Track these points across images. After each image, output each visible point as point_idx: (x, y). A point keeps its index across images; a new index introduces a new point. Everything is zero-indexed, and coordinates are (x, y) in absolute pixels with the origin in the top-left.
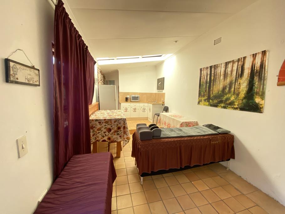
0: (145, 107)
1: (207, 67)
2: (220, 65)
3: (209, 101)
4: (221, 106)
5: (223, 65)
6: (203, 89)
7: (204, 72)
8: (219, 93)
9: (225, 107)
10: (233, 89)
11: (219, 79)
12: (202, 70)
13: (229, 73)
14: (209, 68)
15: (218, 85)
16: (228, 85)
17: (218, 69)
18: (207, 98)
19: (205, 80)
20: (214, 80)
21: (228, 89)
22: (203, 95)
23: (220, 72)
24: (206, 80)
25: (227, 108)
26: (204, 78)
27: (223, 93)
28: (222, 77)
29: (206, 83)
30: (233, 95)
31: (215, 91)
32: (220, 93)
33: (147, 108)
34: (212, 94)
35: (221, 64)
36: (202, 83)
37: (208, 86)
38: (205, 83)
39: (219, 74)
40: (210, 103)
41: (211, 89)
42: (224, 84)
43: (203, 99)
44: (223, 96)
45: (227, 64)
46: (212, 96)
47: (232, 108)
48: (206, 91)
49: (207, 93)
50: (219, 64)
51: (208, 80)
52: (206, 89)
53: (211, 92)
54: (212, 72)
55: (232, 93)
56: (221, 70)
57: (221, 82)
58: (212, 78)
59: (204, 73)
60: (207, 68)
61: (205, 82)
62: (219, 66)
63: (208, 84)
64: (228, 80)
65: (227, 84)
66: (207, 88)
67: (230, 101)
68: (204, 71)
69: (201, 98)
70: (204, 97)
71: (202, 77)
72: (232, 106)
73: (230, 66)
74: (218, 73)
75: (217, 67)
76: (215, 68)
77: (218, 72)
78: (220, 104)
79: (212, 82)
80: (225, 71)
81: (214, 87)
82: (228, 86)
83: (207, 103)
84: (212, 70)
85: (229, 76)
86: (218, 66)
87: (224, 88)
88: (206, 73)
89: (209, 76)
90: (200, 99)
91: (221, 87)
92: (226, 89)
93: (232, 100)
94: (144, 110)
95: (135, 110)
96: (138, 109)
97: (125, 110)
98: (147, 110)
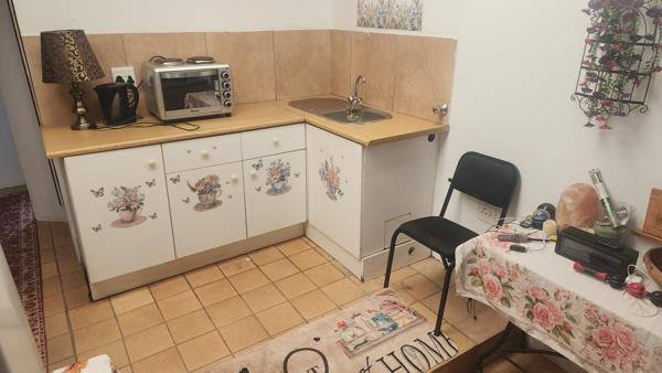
33: (296, 164)
94: (280, 179)
95: (207, 193)
96: (235, 181)
97: (116, 216)
98: (303, 175)
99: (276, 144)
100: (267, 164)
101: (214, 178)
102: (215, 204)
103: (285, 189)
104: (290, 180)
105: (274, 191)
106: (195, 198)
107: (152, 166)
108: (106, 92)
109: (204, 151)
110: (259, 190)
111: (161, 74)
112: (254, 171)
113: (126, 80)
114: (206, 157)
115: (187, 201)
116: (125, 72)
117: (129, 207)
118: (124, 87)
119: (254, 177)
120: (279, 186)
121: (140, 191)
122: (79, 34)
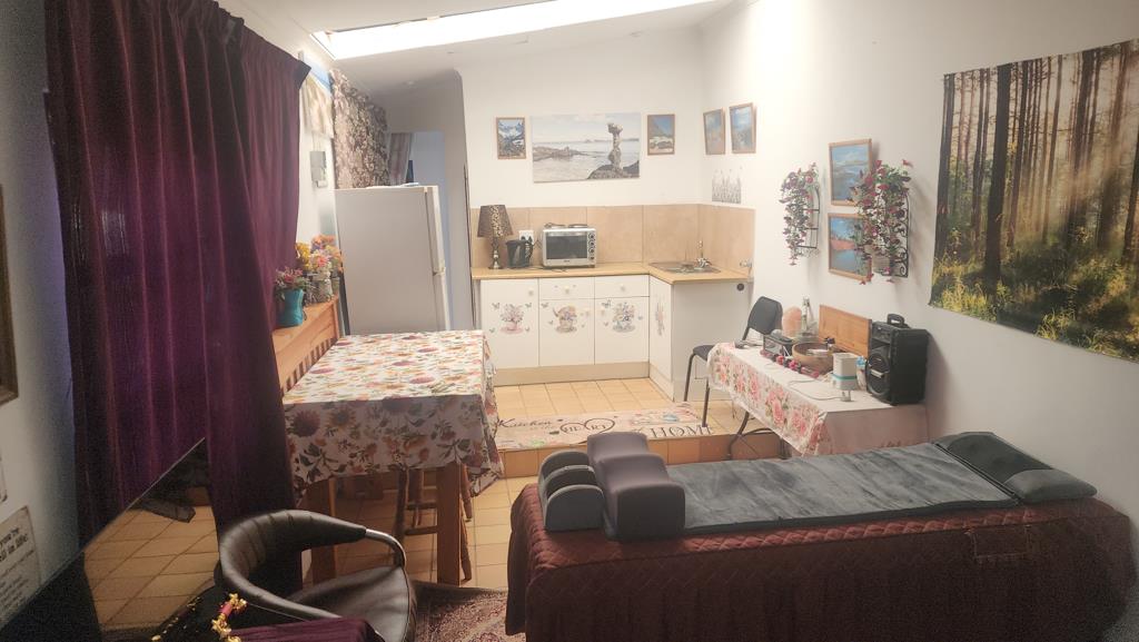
0: (631, 302)
1: (982, 71)
2: (1055, 69)
3: (989, 291)
4: (1055, 324)
5: (1070, 70)
6: (958, 210)
7: (969, 103)
8: (1044, 242)
9: (1075, 338)
10: (1120, 229)
11: (1048, 157)
12: (958, 84)
13: (1103, 121)
14: (995, 78)
15: (1040, 195)
16: (1094, 198)
17: (1044, 91)
18: (979, 267)
19: (971, 154)
20: (1023, 160)
21: (1092, 224)
22: (960, 249)
23: (1051, 109)
24: (978, 152)
25: (1086, 345)
26: (967, 143)
27: (1068, 247)
28: (1062, 147)
29: (975, 173)
30: (1122, 263)
31: (1022, 229)
32: (1050, 242)
34: (1010, 244)
35: (1060, 59)
36: (953, 173)
37: (985, 195)
38: (971, 169)
39: (1050, 122)
40: (995, 302)
41: (1006, 212)
42: (1074, 189)
43: (959, 270)
44: (1068, 265)
45: (1091, 61)
46: (1007, 257)
47: (1117, 344)
48: (975, 221)
49: (982, 238)
50: (1049, 59)
51: (990, 157)
52: (979, 212)
53: (1004, 233)
54: (1012, 107)
55: (1117, 252)
56: (1058, 97)
57: (1058, 175)
58: (1012, 145)
59: (967, 109)
60: (984, 75)
61: (971, 163)
62: (1049, 74)
63: (987, 184)
64: (1096, 170)
65: (1091, 192)
66: (983, 207)
67: (1104, 301)
68: (968, 95)
69: (950, 265)
70: (965, 261)
71: (955, 133)
72: (1117, 335)
73: (1107, 74)
74: (1042, 117)
75: (1039, 80)
76: (1025, 79)
77: (1043, 108)
78: (1048, 312)
79: (1010, 167)
80: (1080, 108)
81: (1021, 200)
82: (1096, 205)
83: (983, 300)
84: (1013, 95)
85: (1101, 140)
86: (1046, 69)
87: (1074, 218)
88: (976, 111)
89: (991, 130)
90: (946, 270)
91: (1058, 205)
92: (1083, 223)
93: (1113, 293)
94: (625, 318)
95: (566, 318)
96: (588, 313)
97: (504, 324)
98: (646, 320)
99: (623, 289)
100: (614, 304)
101: (572, 309)
102: (571, 329)
103: (629, 328)
104: (634, 322)
105: (619, 328)
106: (557, 321)
107: (531, 293)
108: (512, 245)
109: (567, 287)
110: (607, 324)
111: (547, 234)
112: (603, 308)
113: (527, 239)
114: (567, 291)
115: (551, 323)
116: (527, 233)
117: (514, 319)
118: (524, 243)
119: (603, 312)
120: (624, 324)
121: (522, 309)
122: (502, 207)
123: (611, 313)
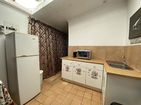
0: (97, 71)
33: (100, 73)
94: (95, 75)
95: (79, 71)
100: (92, 70)
104: (98, 77)
105: (93, 77)
110: (89, 75)
111: (79, 51)
115: (75, 71)
117: (67, 69)
121: (69, 67)
123: (91, 73)
